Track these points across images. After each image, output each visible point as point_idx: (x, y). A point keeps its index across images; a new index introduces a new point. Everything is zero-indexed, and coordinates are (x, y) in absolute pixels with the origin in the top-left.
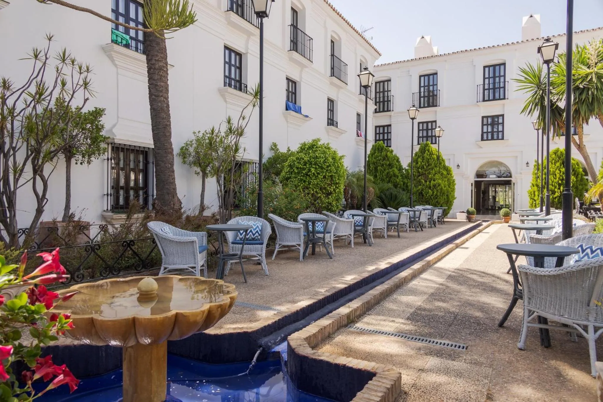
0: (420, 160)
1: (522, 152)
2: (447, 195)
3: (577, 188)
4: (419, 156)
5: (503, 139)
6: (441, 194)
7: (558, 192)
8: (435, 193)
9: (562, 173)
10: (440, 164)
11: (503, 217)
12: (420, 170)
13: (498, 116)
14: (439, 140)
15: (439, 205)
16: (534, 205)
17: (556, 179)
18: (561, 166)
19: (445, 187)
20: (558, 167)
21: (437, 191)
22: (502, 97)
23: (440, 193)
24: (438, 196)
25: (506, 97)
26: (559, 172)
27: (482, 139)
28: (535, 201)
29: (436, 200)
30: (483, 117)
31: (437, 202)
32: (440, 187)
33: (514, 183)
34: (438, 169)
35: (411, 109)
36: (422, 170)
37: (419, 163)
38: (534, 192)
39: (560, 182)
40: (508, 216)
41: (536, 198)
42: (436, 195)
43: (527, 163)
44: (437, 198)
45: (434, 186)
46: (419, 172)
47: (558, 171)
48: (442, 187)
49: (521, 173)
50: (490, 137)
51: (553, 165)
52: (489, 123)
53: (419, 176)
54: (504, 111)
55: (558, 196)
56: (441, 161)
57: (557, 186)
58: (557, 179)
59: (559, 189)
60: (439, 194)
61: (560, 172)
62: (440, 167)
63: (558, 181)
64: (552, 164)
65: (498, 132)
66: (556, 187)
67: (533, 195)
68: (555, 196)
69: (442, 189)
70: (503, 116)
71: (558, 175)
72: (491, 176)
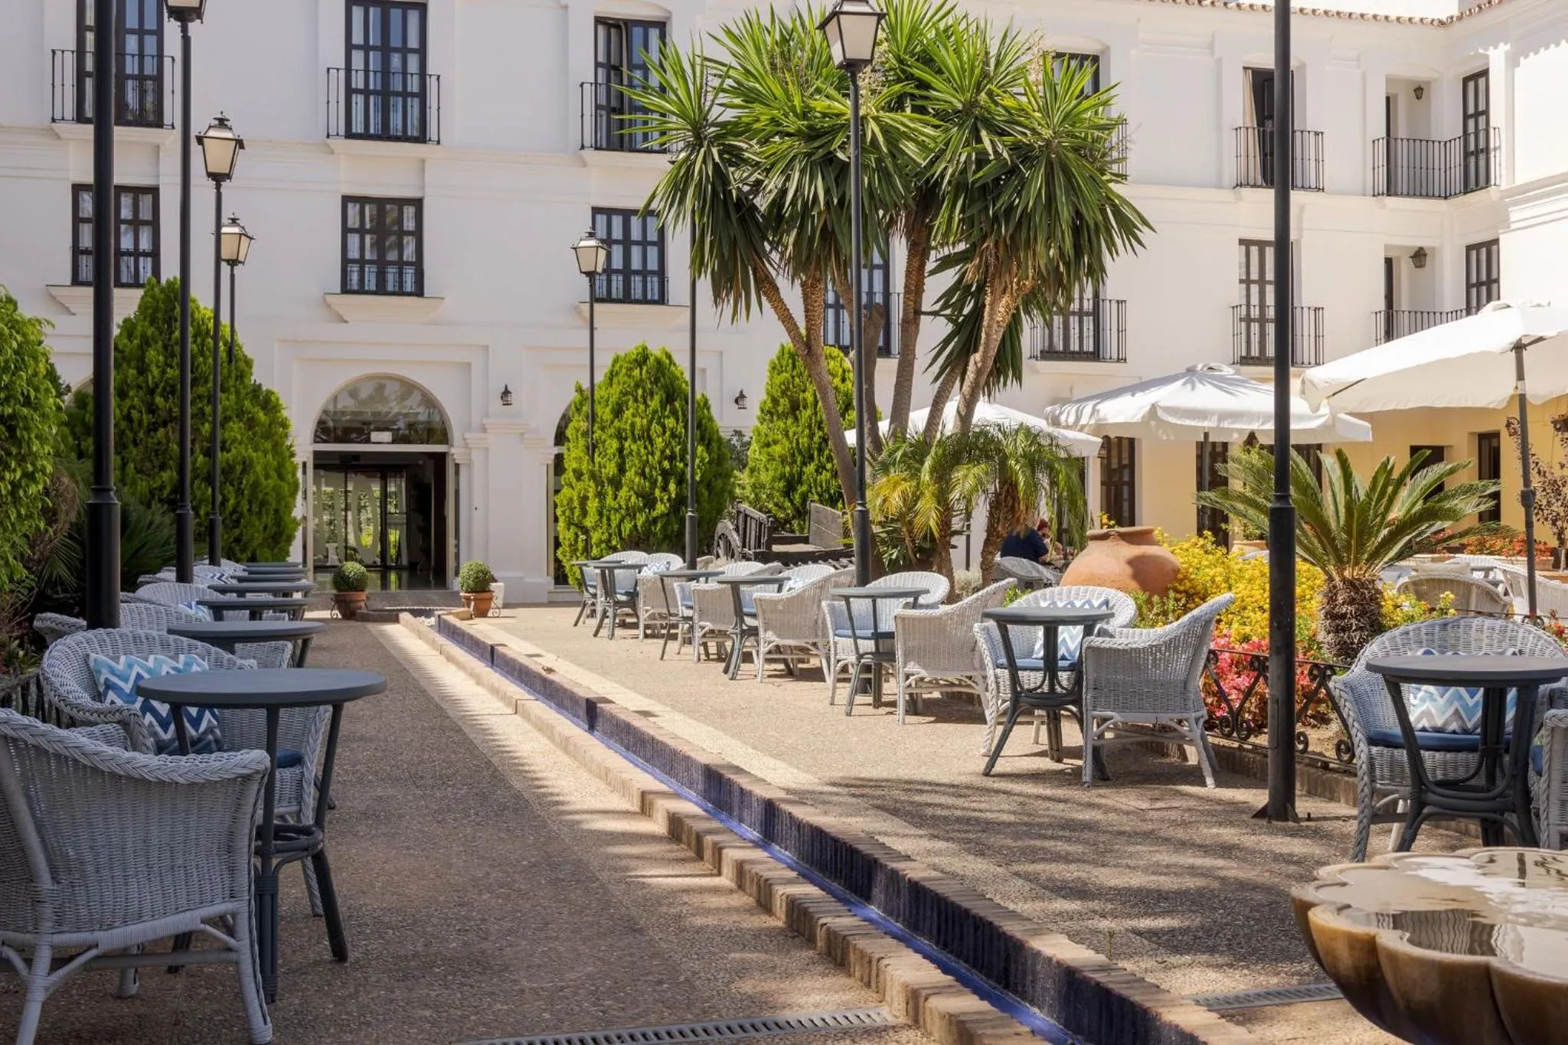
0: (154, 355)
1: (487, 347)
2: (276, 511)
3: (709, 486)
4: (144, 336)
5: (419, 292)
6: (255, 508)
7: (662, 500)
8: (232, 502)
9: (668, 434)
10: (241, 376)
11: (472, 596)
12: (159, 400)
13: (401, 202)
14: (232, 276)
15: (243, 551)
16: (580, 545)
17: (653, 454)
18: (663, 408)
19: (267, 476)
20: (655, 412)
21: (239, 492)
22: (413, 131)
23: (250, 502)
24: (241, 515)
25: (432, 133)
26: (659, 429)
27: (345, 290)
28: (586, 531)
29: (237, 532)
30: (346, 200)
31: (238, 540)
32: (252, 478)
33: (457, 466)
34: (233, 397)
35: (211, 133)
36: (166, 399)
37: (156, 371)
38: (584, 500)
39: (666, 464)
40: (484, 591)
41: (589, 522)
42: (234, 511)
43: (506, 393)
44: (238, 521)
45: (228, 470)
46: (152, 409)
47: (655, 428)
48: (258, 478)
49: (484, 430)
50: (371, 283)
51: (642, 407)
52: (368, 226)
53: (153, 428)
54: (423, 187)
55: (662, 515)
56: (242, 364)
57: (660, 478)
58: (658, 454)
59: (665, 489)
60: (245, 507)
61: (664, 432)
62: (238, 393)
63: (660, 463)
64: (636, 400)
65: (401, 264)
66: (654, 484)
67: (577, 512)
68: (655, 514)
69: (255, 485)
70: (418, 203)
71: (659, 442)
72: (375, 436)
